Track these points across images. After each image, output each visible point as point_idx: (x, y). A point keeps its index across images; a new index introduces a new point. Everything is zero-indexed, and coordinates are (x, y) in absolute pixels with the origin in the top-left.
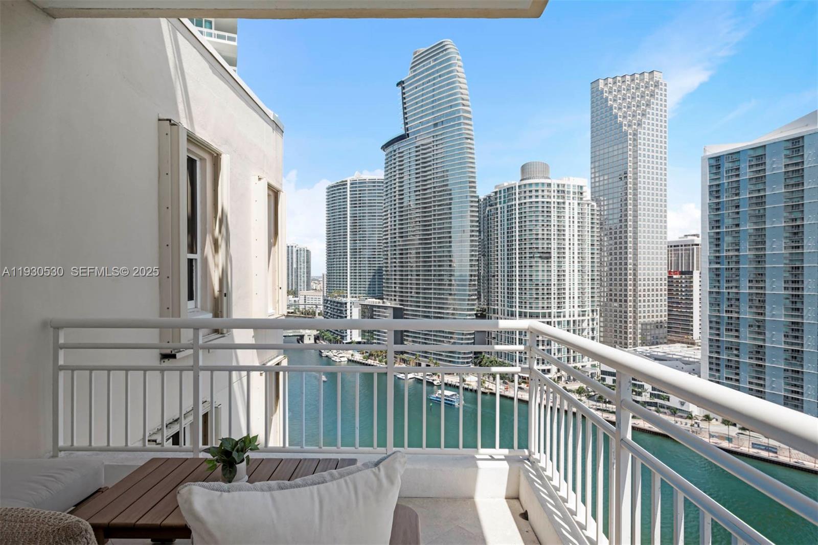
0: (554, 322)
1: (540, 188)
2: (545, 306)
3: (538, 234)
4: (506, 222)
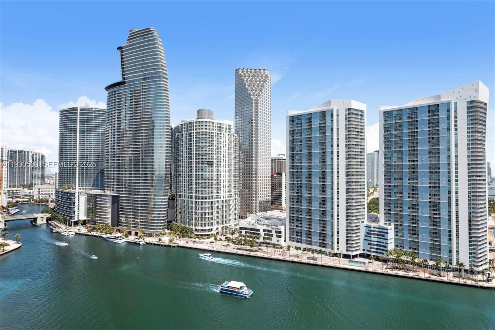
0: (215, 201)
1: (208, 124)
2: (210, 192)
3: (206, 151)
4: (188, 143)
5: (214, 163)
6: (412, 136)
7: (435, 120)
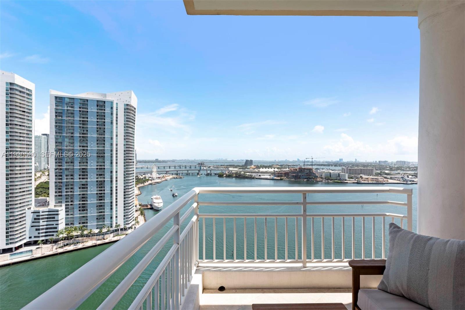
6: (83, 124)
7: (102, 113)
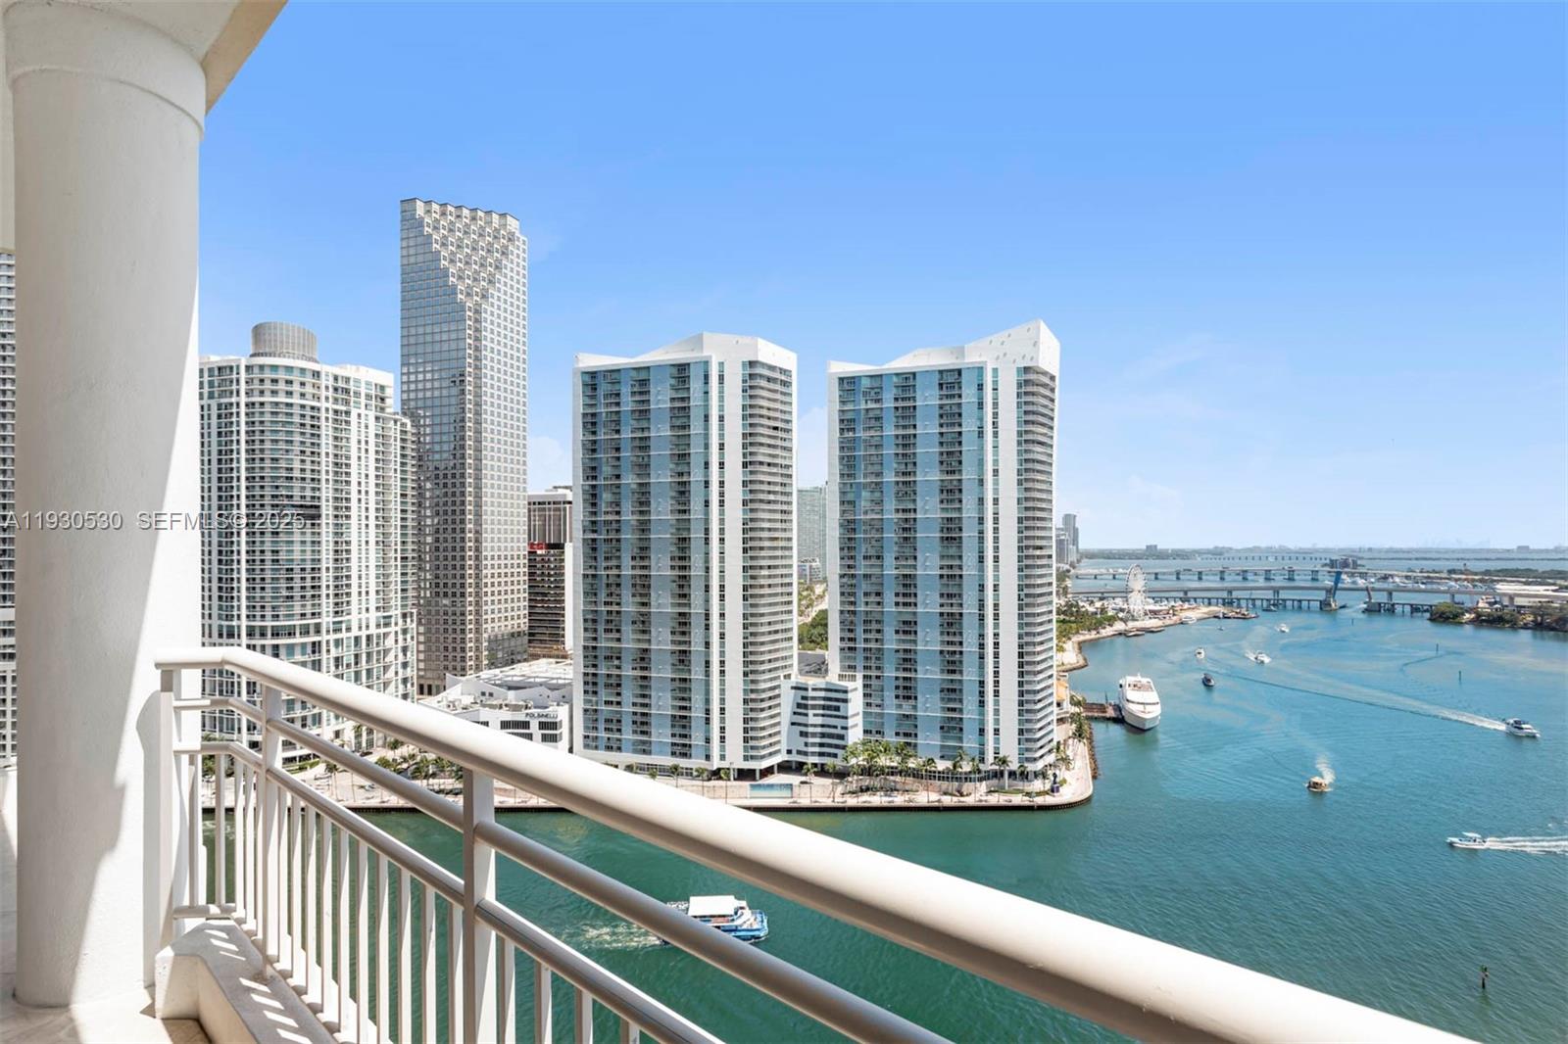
0: (328, 642)
1: (296, 377)
2: (308, 611)
3: (292, 469)
5: (324, 512)
6: (903, 445)
